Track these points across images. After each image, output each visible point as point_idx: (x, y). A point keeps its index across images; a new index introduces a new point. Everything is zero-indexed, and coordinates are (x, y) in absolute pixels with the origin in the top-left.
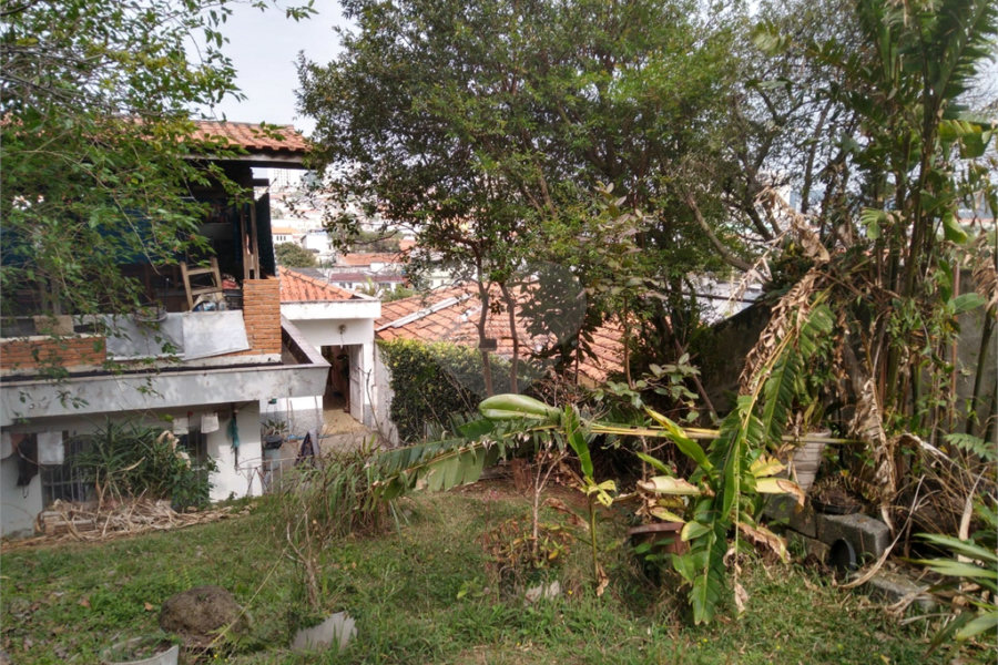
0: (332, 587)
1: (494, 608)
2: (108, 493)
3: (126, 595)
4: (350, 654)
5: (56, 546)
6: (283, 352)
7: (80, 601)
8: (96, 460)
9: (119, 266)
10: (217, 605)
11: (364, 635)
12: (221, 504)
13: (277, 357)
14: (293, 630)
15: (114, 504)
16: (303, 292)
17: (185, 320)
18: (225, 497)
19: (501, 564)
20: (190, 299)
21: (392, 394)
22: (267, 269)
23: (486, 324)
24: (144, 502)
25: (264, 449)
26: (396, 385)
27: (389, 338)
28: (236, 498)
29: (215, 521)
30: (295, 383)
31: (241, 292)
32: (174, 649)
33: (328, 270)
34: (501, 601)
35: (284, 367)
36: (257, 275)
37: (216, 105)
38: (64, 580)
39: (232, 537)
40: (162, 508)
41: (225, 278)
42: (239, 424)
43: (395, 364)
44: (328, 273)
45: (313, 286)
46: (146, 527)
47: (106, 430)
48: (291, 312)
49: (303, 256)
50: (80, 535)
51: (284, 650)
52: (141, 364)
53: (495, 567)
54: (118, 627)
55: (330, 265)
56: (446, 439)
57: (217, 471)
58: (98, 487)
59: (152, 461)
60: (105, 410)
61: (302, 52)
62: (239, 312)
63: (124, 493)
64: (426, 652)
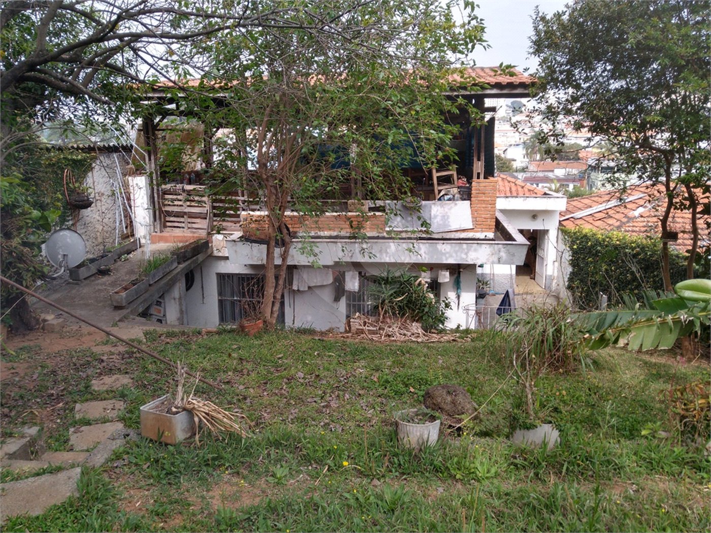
0: (543, 406)
1: (675, 449)
2: (385, 313)
3: (399, 379)
4: (556, 455)
5: (357, 340)
6: (495, 232)
7: (372, 377)
8: (379, 292)
9: (402, 169)
10: (460, 399)
11: (565, 444)
12: (452, 331)
13: (491, 235)
14: (513, 428)
15: (388, 320)
16: (508, 189)
17: (433, 206)
18: (454, 327)
19: (683, 417)
20: (436, 192)
21: (570, 269)
22: (489, 172)
23: (670, 219)
24: (405, 321)
25: (477, 298)
26: (574, 263)
27: (570, 226)
28: (461, 328)
29: (449, 342)
30: (503, 254)
31: (470, 189)
32: (438, 422)
33: (522, 174)
34: (682, 446)
35: (496, 242)
36: (482, 176)
37: (470, 54)
38: (363, 363)
39: (461, 354)
40: (416, 328)
41: (460, 178)
42: (462, 279)
43: (575, 247)
44: (521, 176)
45: (516, 184)
46: (407, 338)
47: (386, 274)
48: (502, 204)
49: (504, 163)
50: (370, 336)
51: (505, 440)
52: (410, 233)
53: (678, 418)
54: (394, 398)
55: (524, 170)
56: (639, 309)
57: (451, 309)
58: (380, 309)
59: (412, 297)
60: (383, 261)
61: (537, 7)
62: (468, 202)
63: (394, 314)
64: (615, 469)
